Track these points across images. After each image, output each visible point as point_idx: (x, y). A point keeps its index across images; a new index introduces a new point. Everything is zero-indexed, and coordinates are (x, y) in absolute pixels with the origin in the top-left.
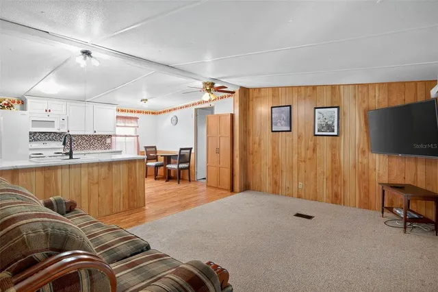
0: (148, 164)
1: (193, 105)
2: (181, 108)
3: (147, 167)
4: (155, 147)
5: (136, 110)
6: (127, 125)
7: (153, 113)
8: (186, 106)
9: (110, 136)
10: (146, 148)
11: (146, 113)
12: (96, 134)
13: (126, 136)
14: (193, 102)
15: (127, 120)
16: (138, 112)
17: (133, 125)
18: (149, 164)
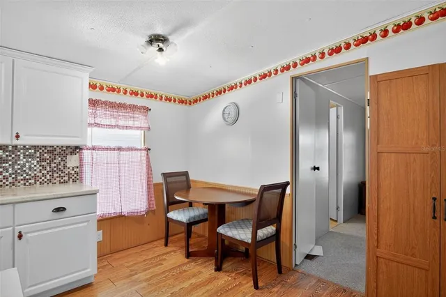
0: (171, 215)
1: (287, 68)
2: (249, 82)
3: (168, 221)
4: (186, 174)
5: (145, 90)
6: (121, 123)
7: (182, 102)
8: (264, 76)
9: (76, 149)
10: (166, 176)
11: (168, 99)
12: (19, 142)
13: (119, 149)
14: (284, 62)
15: (121, 113)
16: (150, 96)
17: (137, 124)
18: (173, 215)
